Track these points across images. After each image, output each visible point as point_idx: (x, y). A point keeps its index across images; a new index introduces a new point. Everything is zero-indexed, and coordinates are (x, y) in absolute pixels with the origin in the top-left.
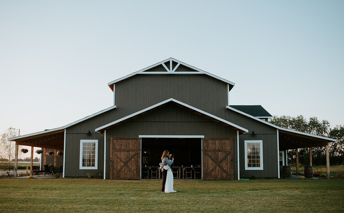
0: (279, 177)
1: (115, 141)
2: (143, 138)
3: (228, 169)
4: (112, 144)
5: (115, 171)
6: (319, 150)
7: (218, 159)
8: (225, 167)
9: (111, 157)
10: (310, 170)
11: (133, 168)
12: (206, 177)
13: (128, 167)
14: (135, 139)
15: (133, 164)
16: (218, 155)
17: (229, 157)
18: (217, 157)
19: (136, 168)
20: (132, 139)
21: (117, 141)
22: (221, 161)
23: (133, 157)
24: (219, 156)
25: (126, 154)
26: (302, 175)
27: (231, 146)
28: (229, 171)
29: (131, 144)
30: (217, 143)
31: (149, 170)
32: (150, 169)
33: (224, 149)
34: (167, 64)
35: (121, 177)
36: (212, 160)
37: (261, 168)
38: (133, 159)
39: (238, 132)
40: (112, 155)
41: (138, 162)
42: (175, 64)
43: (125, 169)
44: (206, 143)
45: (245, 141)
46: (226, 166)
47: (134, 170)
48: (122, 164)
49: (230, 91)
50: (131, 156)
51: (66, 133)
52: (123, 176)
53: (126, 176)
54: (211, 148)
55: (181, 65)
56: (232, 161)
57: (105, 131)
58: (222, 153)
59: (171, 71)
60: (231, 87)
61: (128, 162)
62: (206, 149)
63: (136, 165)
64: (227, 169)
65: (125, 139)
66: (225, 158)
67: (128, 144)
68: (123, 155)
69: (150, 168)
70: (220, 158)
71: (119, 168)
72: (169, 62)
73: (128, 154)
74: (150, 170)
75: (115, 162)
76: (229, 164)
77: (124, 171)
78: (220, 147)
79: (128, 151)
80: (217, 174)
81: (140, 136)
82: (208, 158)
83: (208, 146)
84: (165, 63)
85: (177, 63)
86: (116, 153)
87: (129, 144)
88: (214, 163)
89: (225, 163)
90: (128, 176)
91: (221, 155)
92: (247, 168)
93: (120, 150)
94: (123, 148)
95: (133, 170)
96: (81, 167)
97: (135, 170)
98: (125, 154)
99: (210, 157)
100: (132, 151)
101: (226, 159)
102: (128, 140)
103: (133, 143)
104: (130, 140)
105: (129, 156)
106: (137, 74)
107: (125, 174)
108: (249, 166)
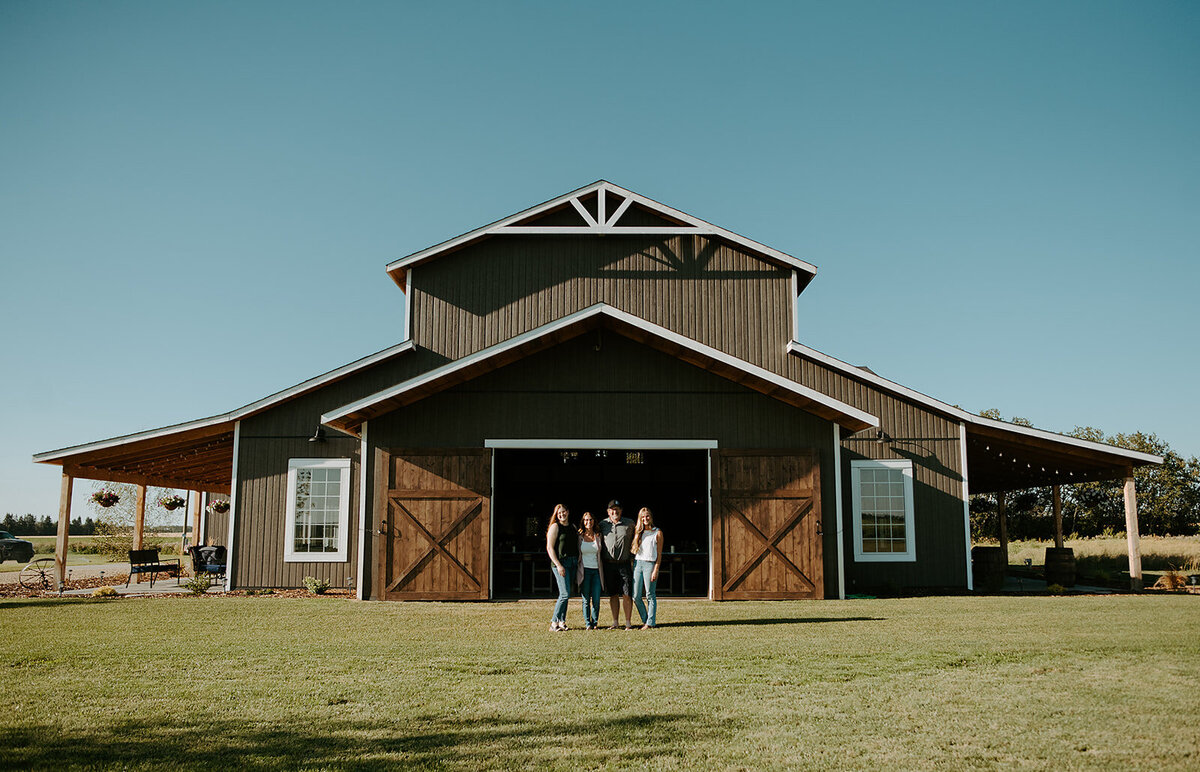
0: (970, 587)
1: (399, 460)
2: (500, 453)
3: (806, 563)
4: (387, 472)
5: (396, 569)
6: (1094, 494)
7: (766, 525)
8: (792, 553)
9: (385, 518)
10: (1066, 561)
11: (463, 557)
12: (725, 589)
13: (443, 553)
14: (472, 452)
15: (464, 544)
16: (767, 509)
17: (806, 517)
18: (763, 516)
19: (473, 558)
20: (459, 453)
21: (406, 461)
23: (462, 516)
24: (773, 512)
25: (438, 507)
26: (1040, 578)
27: (814, 477)
28: (806, 568)
29: (457, 471)
30: (763, 467)
32: (527, 559)
33: (788, 488)
34: (590, 201)
35: (418, 591)
36: (749, 526)
37: (910, 555)
39: (836, 427)
40: (387, 509)
42: (613, 201)
44: (724, 467)
45: (854, 463)
46: (798, 548)
47: (465, 565)
48: (424, 544)
49: (800, 291)
51: (240, 438)
52: (428, 590)
53: (435, 590)
54: (741, 486)
55: (634, 205)
56: (819, 533)
57: (365, 426)
58: (782, 504)
59: (602, 225)
60: (805, 278)
61: (443, 535)
62: (725, 487)
63: (474, 549)
64: (799, 558)
65: (435, 453)
66: (792, 525)
67: (444, 472)
68: (426, 512)
70: (774, 520)
71: (412, 557)
72: (595, 193)
73: (446, 509)
76: (806, 544)
78: (773, 483)
79: (446, 496)
80: (765, 577)
81: (490, 443)
82: (734, 521)
83: (730, 477)
84: (582, 199)
85: (620, 200)
86: (400, 502)
87: (449, 470)
88: (751, 537)
89: (795, 539)
90: (444, 588)
91: (778, 511)
93: (417, 493)
96: (290, 555)
98: (433, 507)
99: (740, 517)
100: (460, 494)
101: (797, 529)
102: (446, 458)
103: (463, 466)
104: (454, 458)
105: (450, 516)
106: (486, 235)
107: (433, 581)
108: (868, 547)
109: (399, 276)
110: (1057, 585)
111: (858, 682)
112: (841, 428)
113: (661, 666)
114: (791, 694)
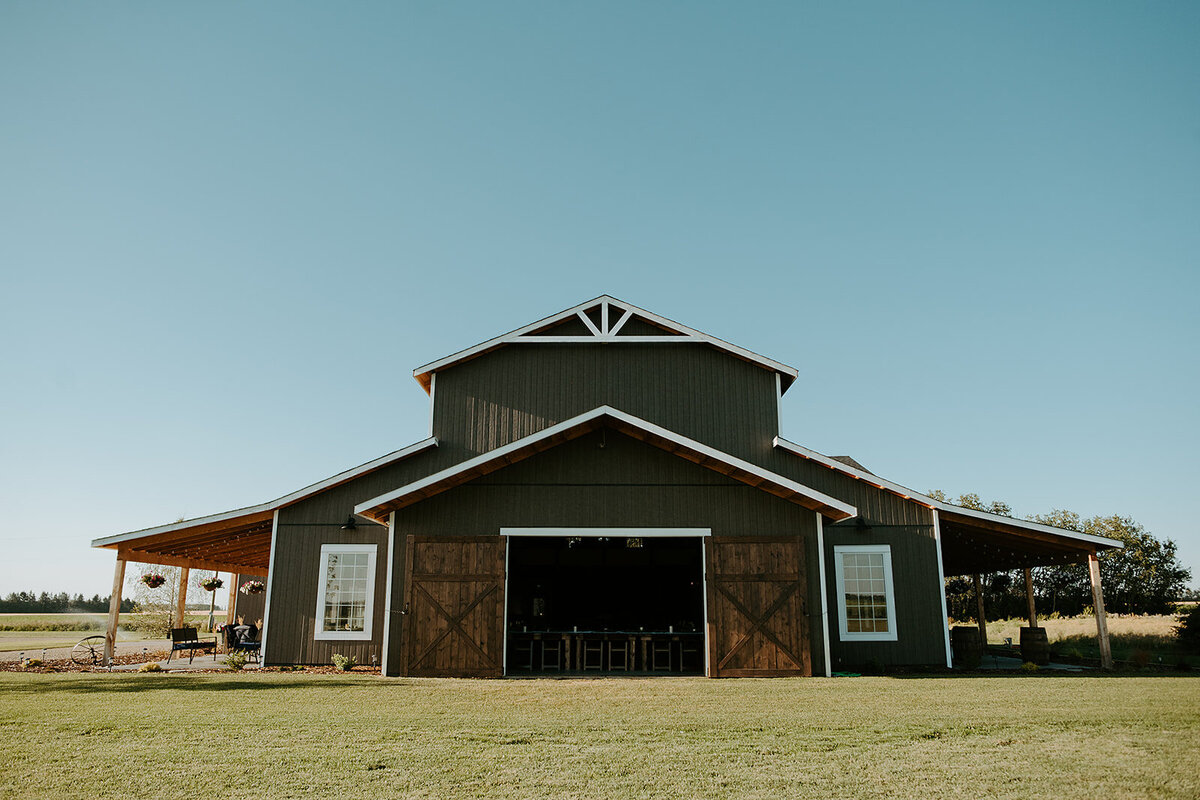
0: (950, 665)
1: (422, 547)
2: (513, 539)
3: (794, 642)
4: (412, 558)
5: (418, 647)
6: (1061, 577)
7: (758, 607)
8: (781, 633)
9: (409, 600)
10: (1040, 640)
11: (480, 636)
12: (720, 667)
13: (461, 632)
14: (489, 540)
15: (480, 624)
16: (757, 592)
17: (793, 599)
18: (754, 598)
19: (489, 638)
20: (477, 540)
21: (429, 547)
22: (769, 613)
23: (479, 599)
24: (763, 595)
25: (457, 588)
26: (1017, 656)
27: (800, 562)
28: (795, 648)
29: (475, 557)
30: (752, 553)
31: (535, 641)
32: (537, 638)
33: (776, 572)
34: (594, 313)
35: (437, 667)
36: (740, 608)
37: (892, 635)
38: (478, 608)
39: (819, 517)
40: (411, 592)
41: (494, 616)
42: (615, 313)
43: (453, 641)
45: (837, 549)
46: (787, 628)
47: (482, 643)
48: (444, 624)
49: (783, 392)
50: (472, 599)
51: (278, 525)
52: (446, 666)
53: (454, 666)
54: (733, 570)
55: (634, 317)
56: (805, 614)
57: (392, 515)
58: (770, 587)
59: (605, 335)
60: (787, 380)
61: (462, 616)
62: (719, 572)
63: (489, 628)
64: (788, 638)
65: (455, 541)
66: (780, 604)
67: (464, 557)
68: (446, 594)
69: (537, 635)
70: (764, 602)
71: (432, 636)
72: (599, 307)
73: (464, 591)
74: (537, 644)
75: (420, 619)
76: (794, 624)
77: (449, 649)
78: (762, 568)
79: (465, 579)
80: (757, 656)
81: (505, 532)
82: (727, 603)
83: (723, 562)
84: (588, 312)
85: (622, 312)
86: (423, 585)
87: (467, 557)
88: (743, 620)
89: (783, 619)
90: (462, 665)
91: (767, 593)
92: (845, 636)
93: (438, 577)
94: (446, 569)
95: (478, 643)
96: (320, 634)
97: (486, 645)
98: (452, 590)
99: (733, 599)
100: (477, 578)
101: (785, 608)
102: (465, 545)
103: (481, 552)
104: (473, 545)
105: (468, 599)
106: (503, 343)
107: (451, 659)
108: (852, 628)
109: (425, 381)
110: (1030, 664)
111: (840, 752)
112: (823, 517)
113: (661, 738)
114: (779, 762)
